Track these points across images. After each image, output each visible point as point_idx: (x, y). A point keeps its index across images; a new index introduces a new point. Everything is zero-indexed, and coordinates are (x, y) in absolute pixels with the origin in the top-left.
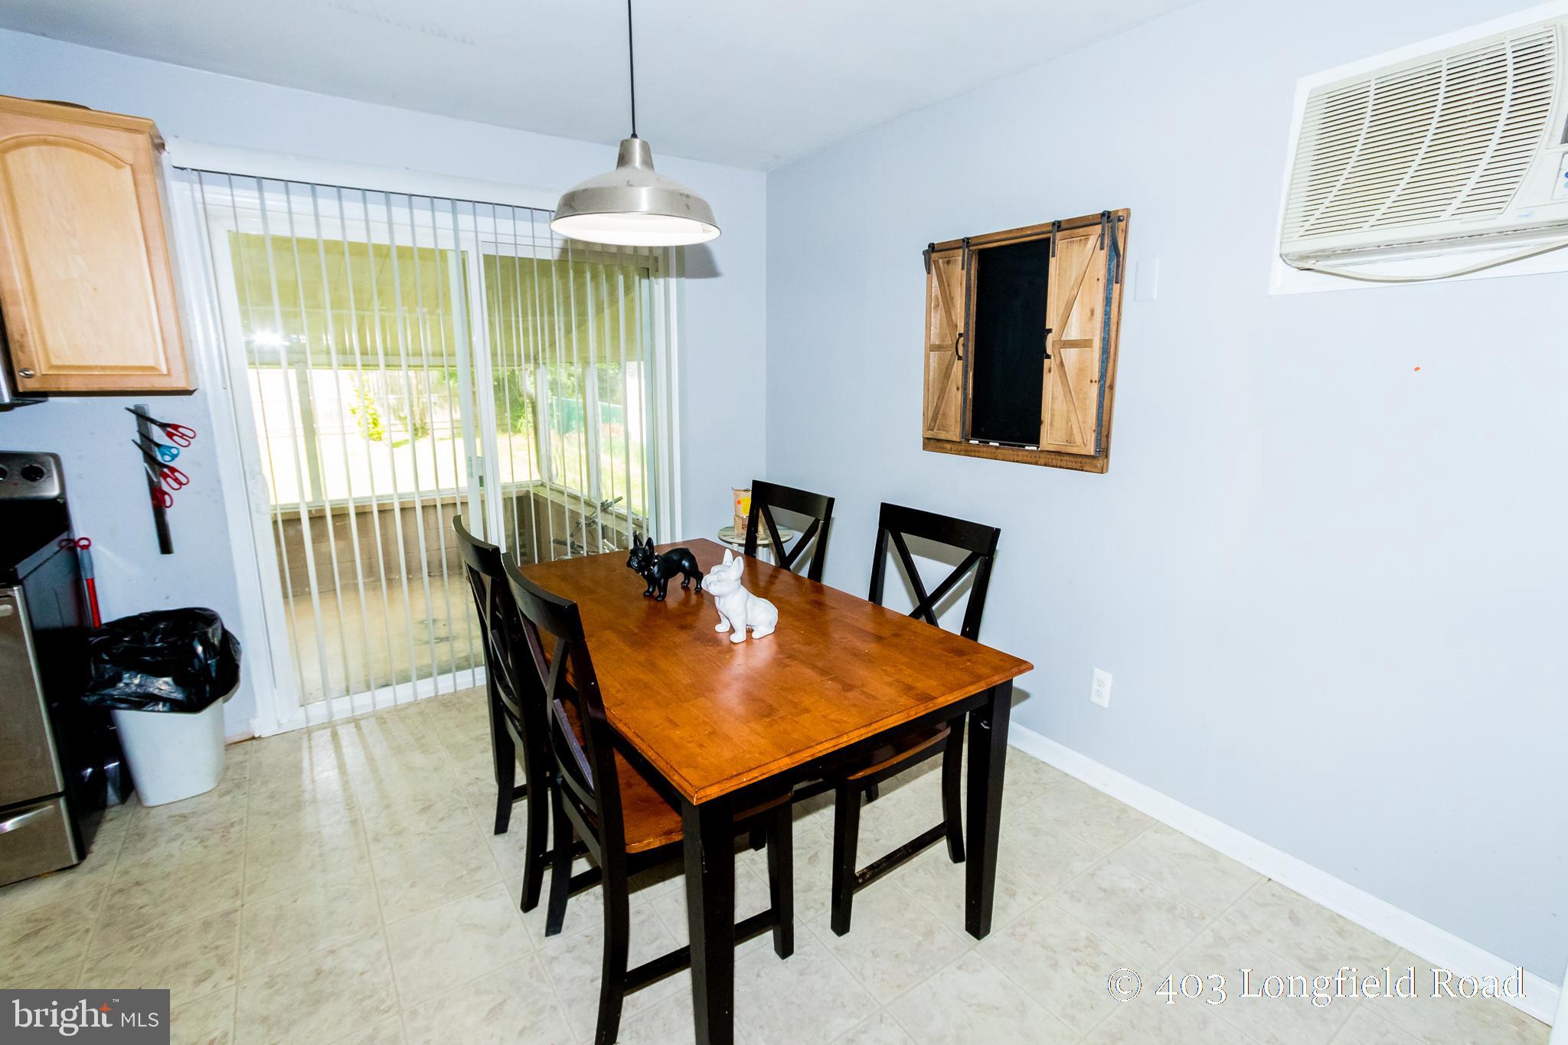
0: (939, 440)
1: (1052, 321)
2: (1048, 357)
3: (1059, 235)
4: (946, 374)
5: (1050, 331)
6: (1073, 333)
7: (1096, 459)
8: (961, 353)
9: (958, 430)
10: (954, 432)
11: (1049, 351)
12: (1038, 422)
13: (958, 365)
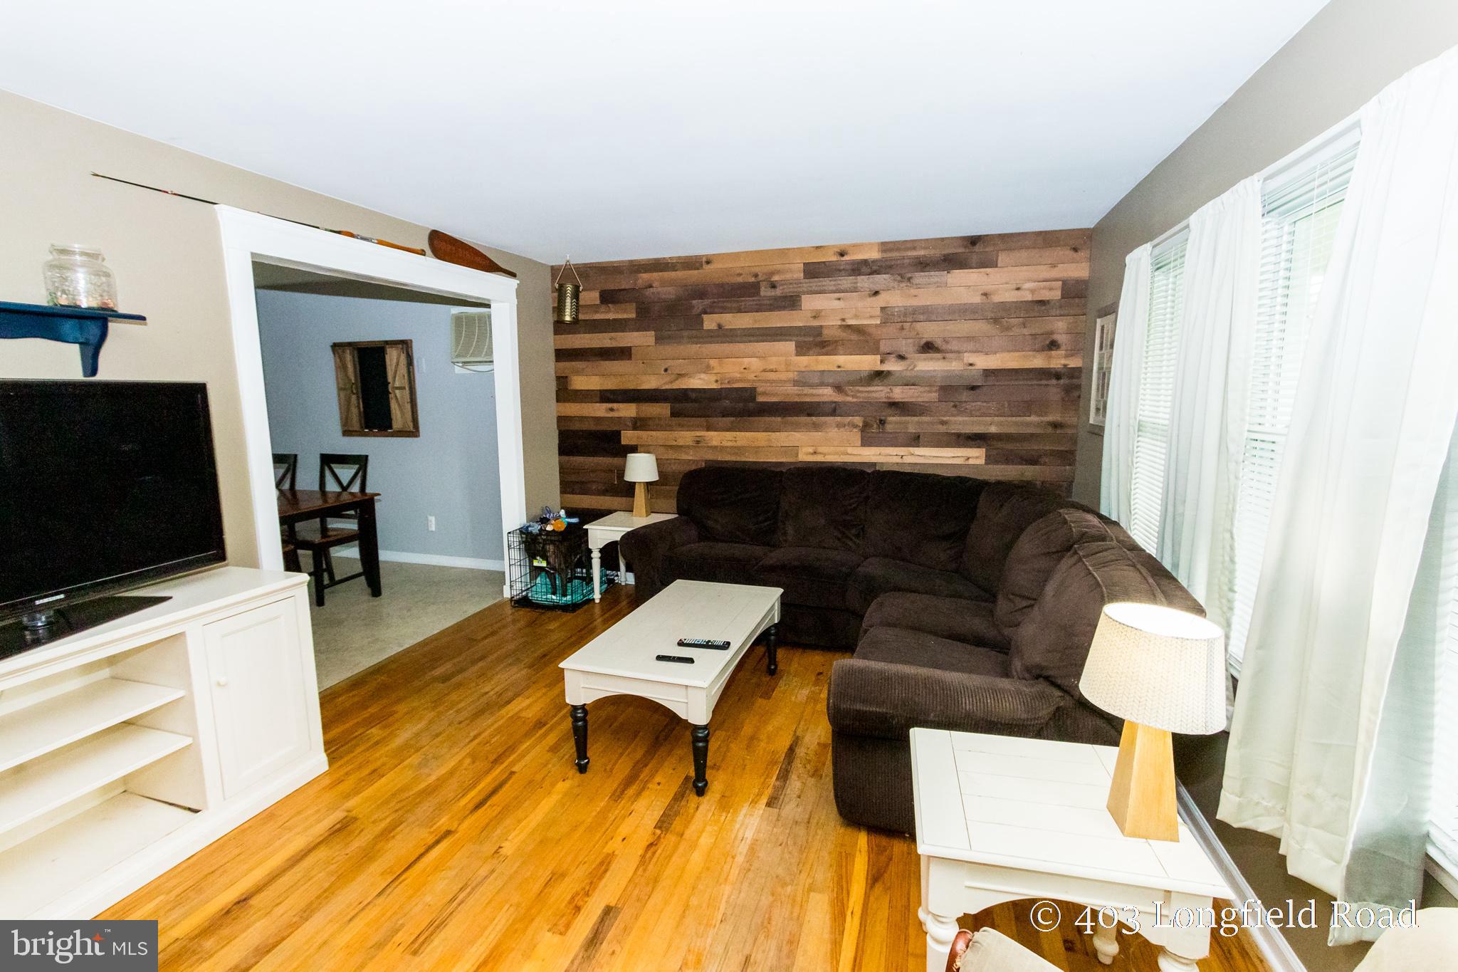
0: (350, 431)
1: (390, 379)
2: (390, 393)
3: (387, 346)
4: (348, 401)
5: (389, 383)
6: (397, 384)
7: (413, 432)
8: (355, 391)
9: (358, 425)
10: (356, 427)
11: (390, 390)
12: (391, 419)
13: (354, 397)
